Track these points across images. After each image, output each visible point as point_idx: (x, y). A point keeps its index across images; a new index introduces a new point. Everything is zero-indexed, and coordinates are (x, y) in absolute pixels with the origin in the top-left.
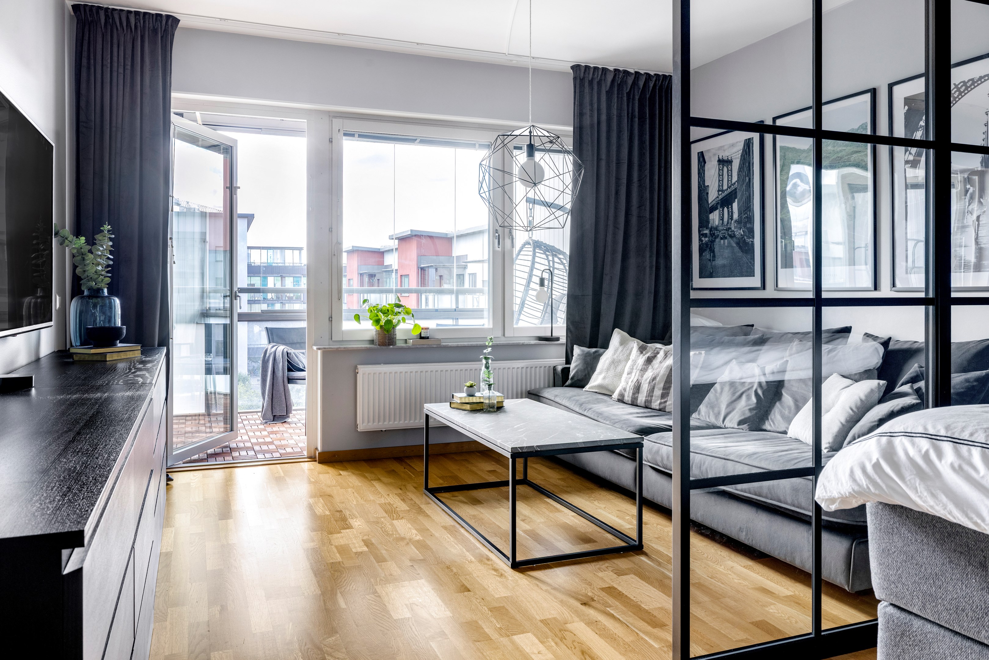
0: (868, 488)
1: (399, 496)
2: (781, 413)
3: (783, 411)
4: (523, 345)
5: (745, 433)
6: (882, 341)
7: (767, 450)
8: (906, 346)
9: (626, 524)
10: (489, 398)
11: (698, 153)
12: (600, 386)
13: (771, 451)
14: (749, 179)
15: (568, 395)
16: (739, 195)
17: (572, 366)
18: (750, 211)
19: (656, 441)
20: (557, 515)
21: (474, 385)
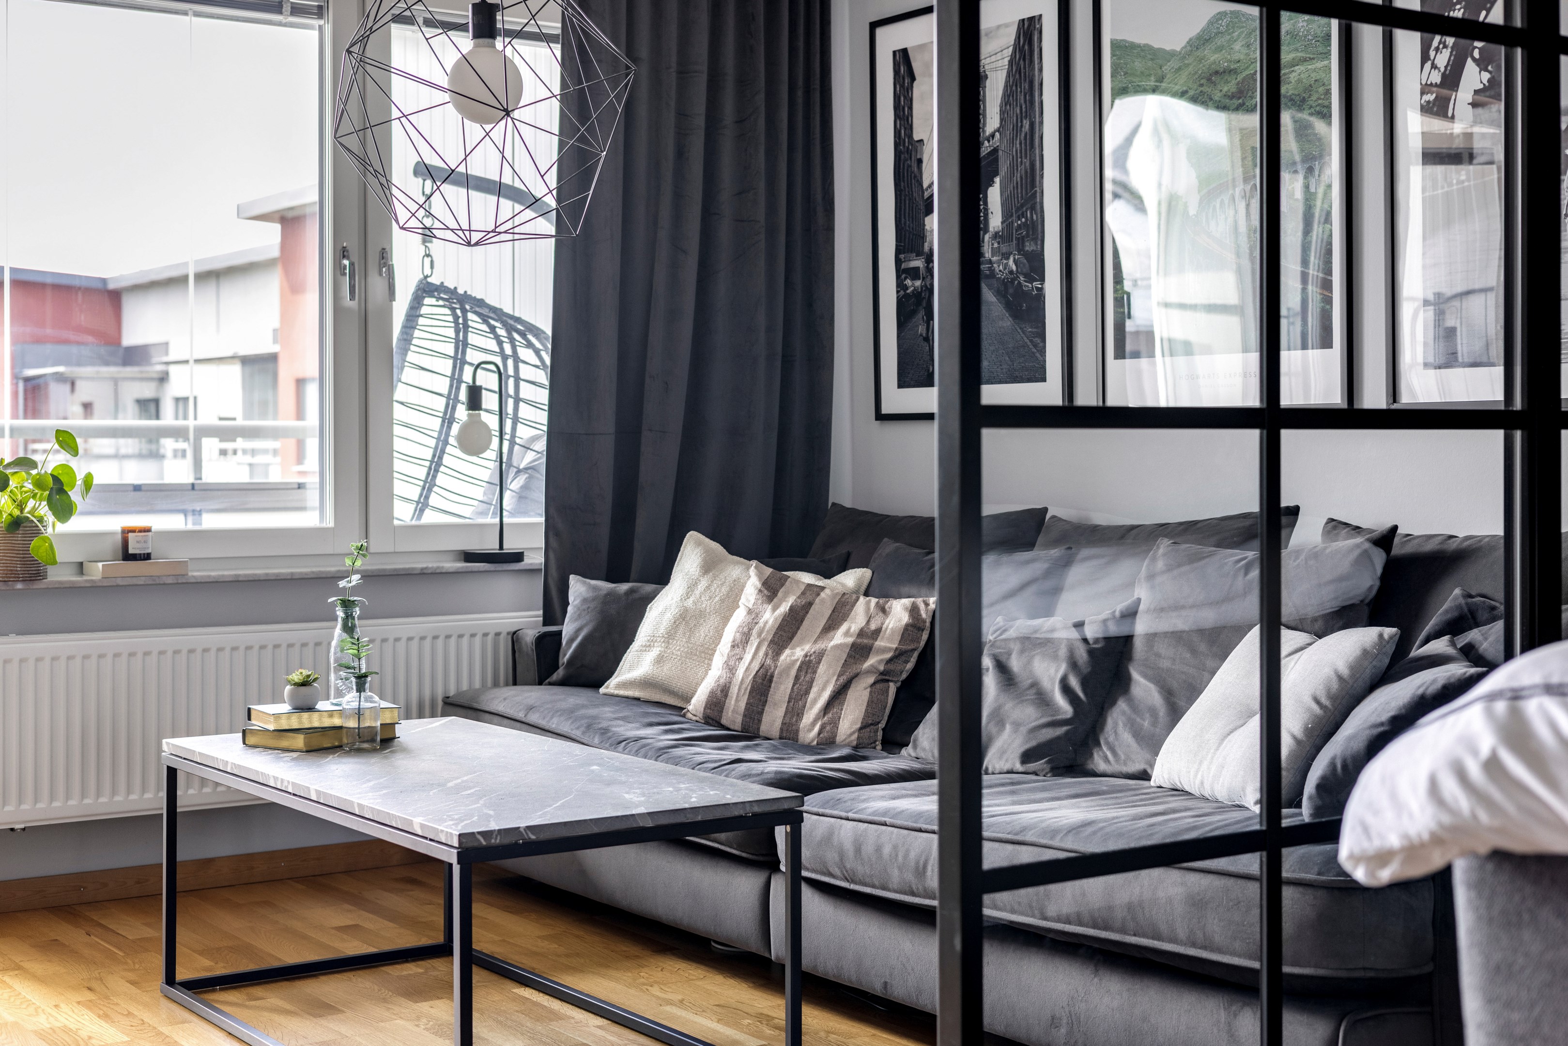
0: (1474, 816)
1: (89, 1008)
2: (1132, 725)
3: (1138, 720)
4: (424, 575)
5: (1044, 781)
6: (1374, 535)
7: (1115, 815)
8: (1429, 547)
9: (746, 1036)
10: (359, 713)
11: (894, 52)
12: (646, 683)
13: (1128, 816)
14: (1032, 125)
15: (564, 705)
16: (1004, 166)
17: (567, 629)
18: (1033, 209)
19: (821, 811)
20: (555, 1026)
21: (315, 680)
